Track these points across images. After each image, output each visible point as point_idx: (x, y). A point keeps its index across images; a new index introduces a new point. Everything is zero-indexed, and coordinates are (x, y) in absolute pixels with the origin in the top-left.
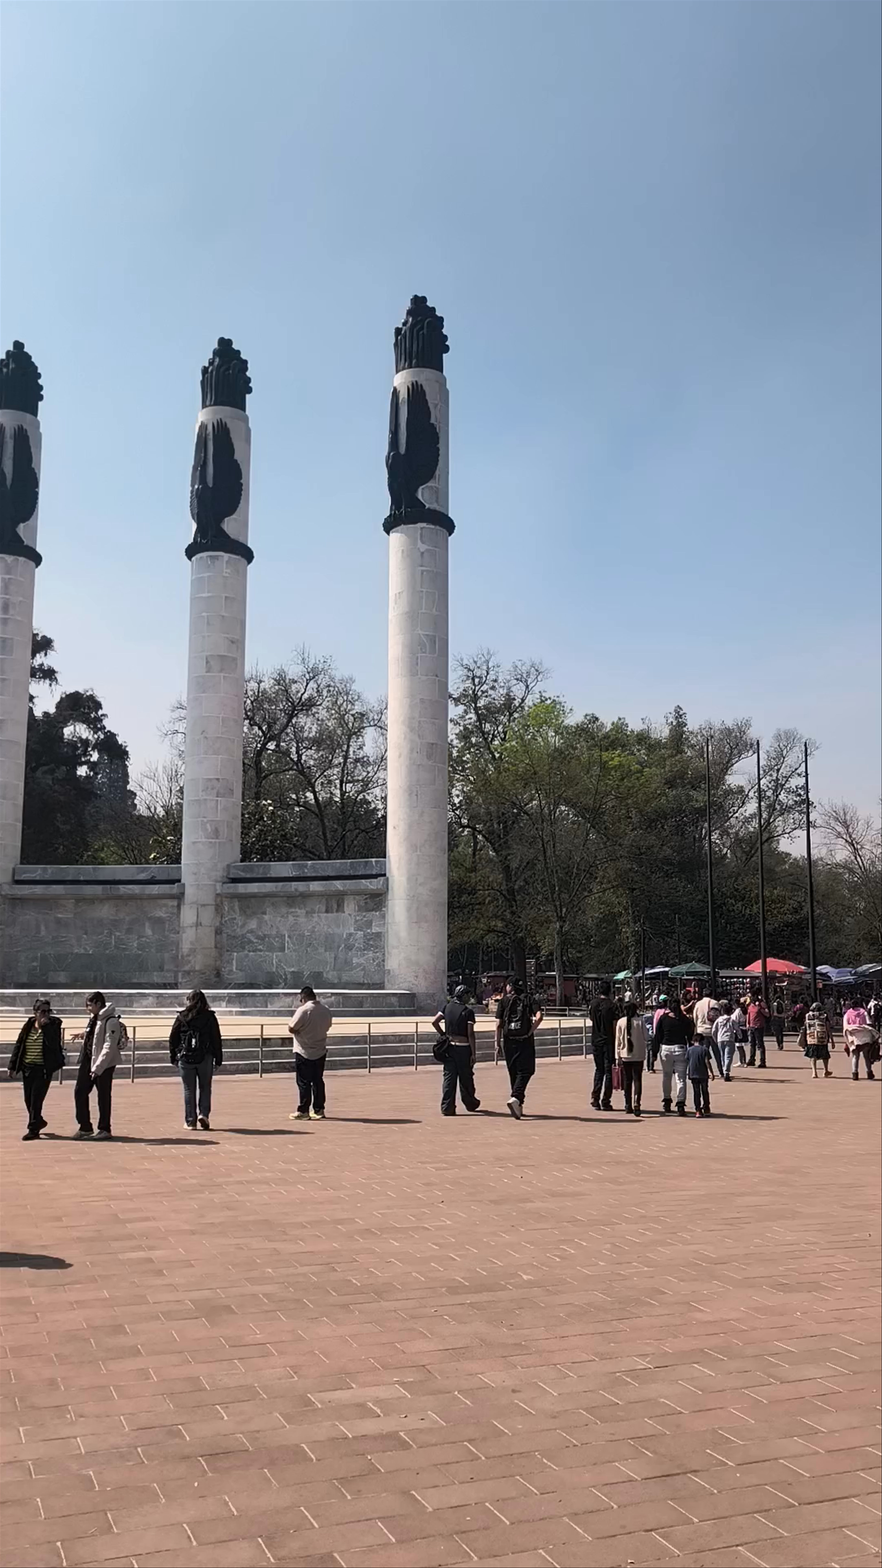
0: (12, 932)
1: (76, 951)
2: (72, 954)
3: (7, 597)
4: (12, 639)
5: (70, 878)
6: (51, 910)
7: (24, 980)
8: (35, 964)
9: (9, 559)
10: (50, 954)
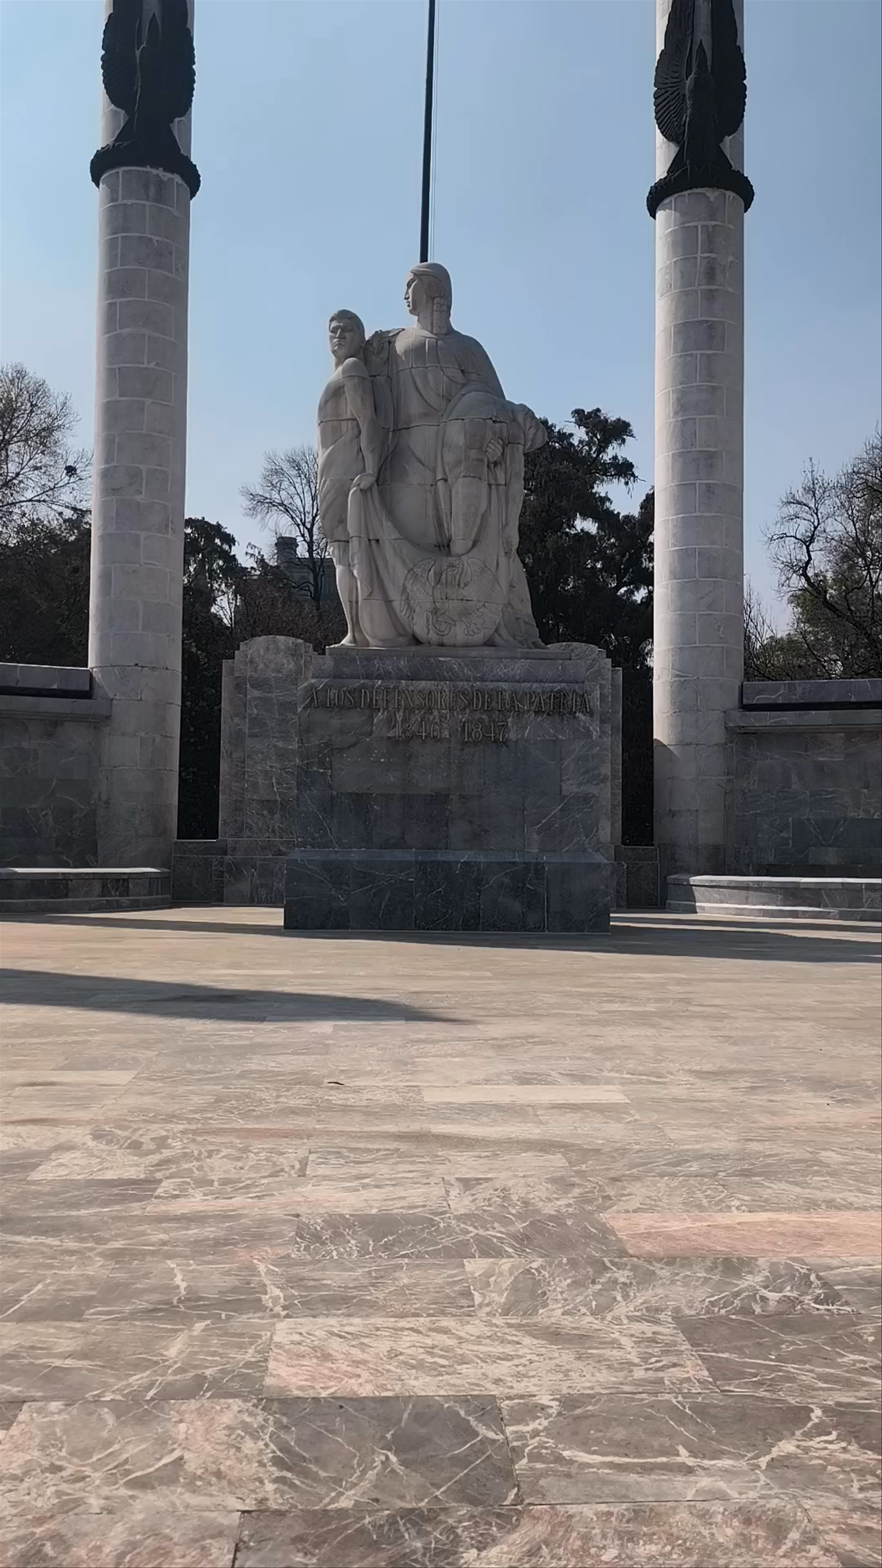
0: (745, 785)
1: (852, 814)
2: (845, 820)
3: (713, 255)
4: (722, 323)
5: (833, 700)
6: (806, 750)
7: (770, 858)
8: (784, 835)
9: (712, 194)
10: (808, 819)
